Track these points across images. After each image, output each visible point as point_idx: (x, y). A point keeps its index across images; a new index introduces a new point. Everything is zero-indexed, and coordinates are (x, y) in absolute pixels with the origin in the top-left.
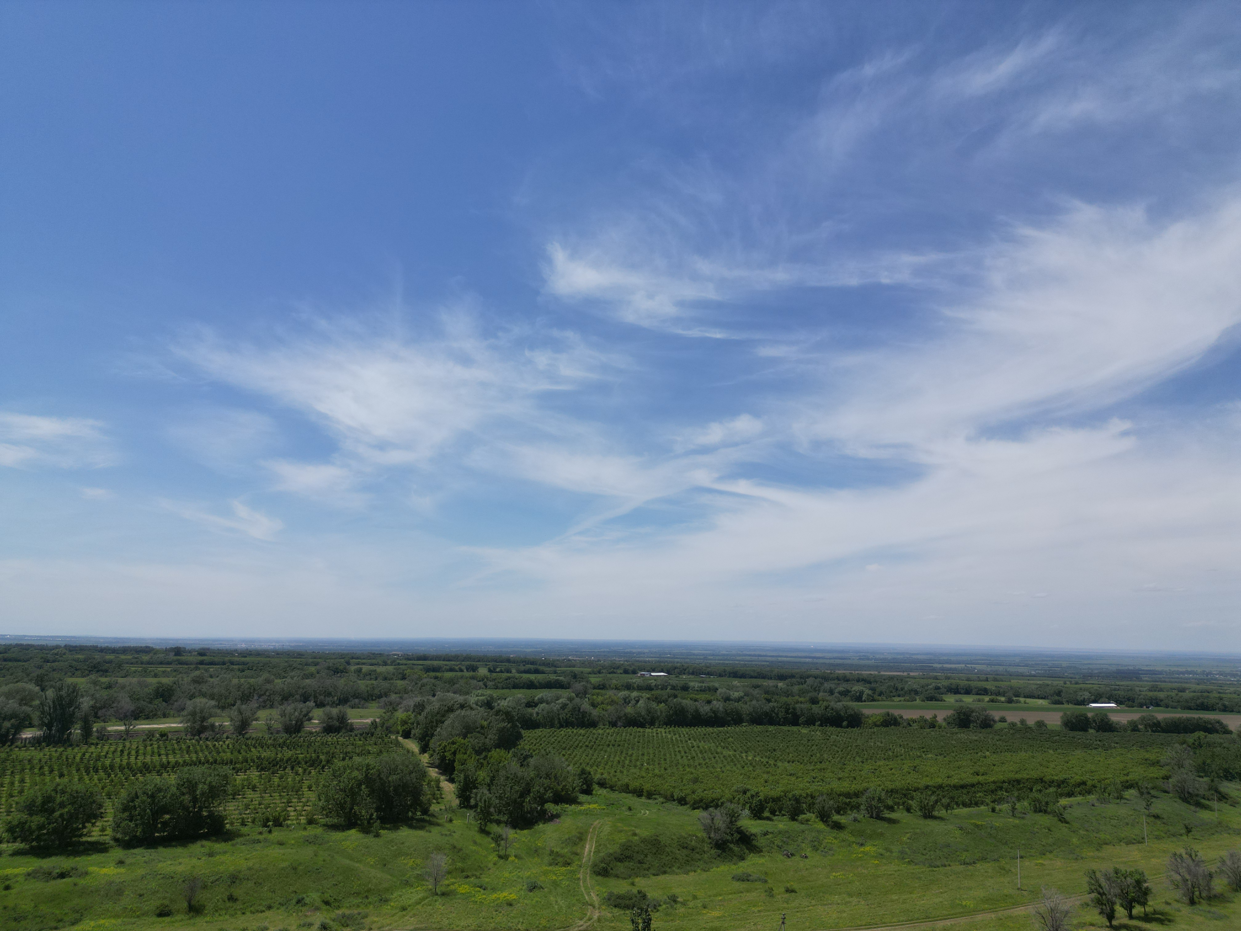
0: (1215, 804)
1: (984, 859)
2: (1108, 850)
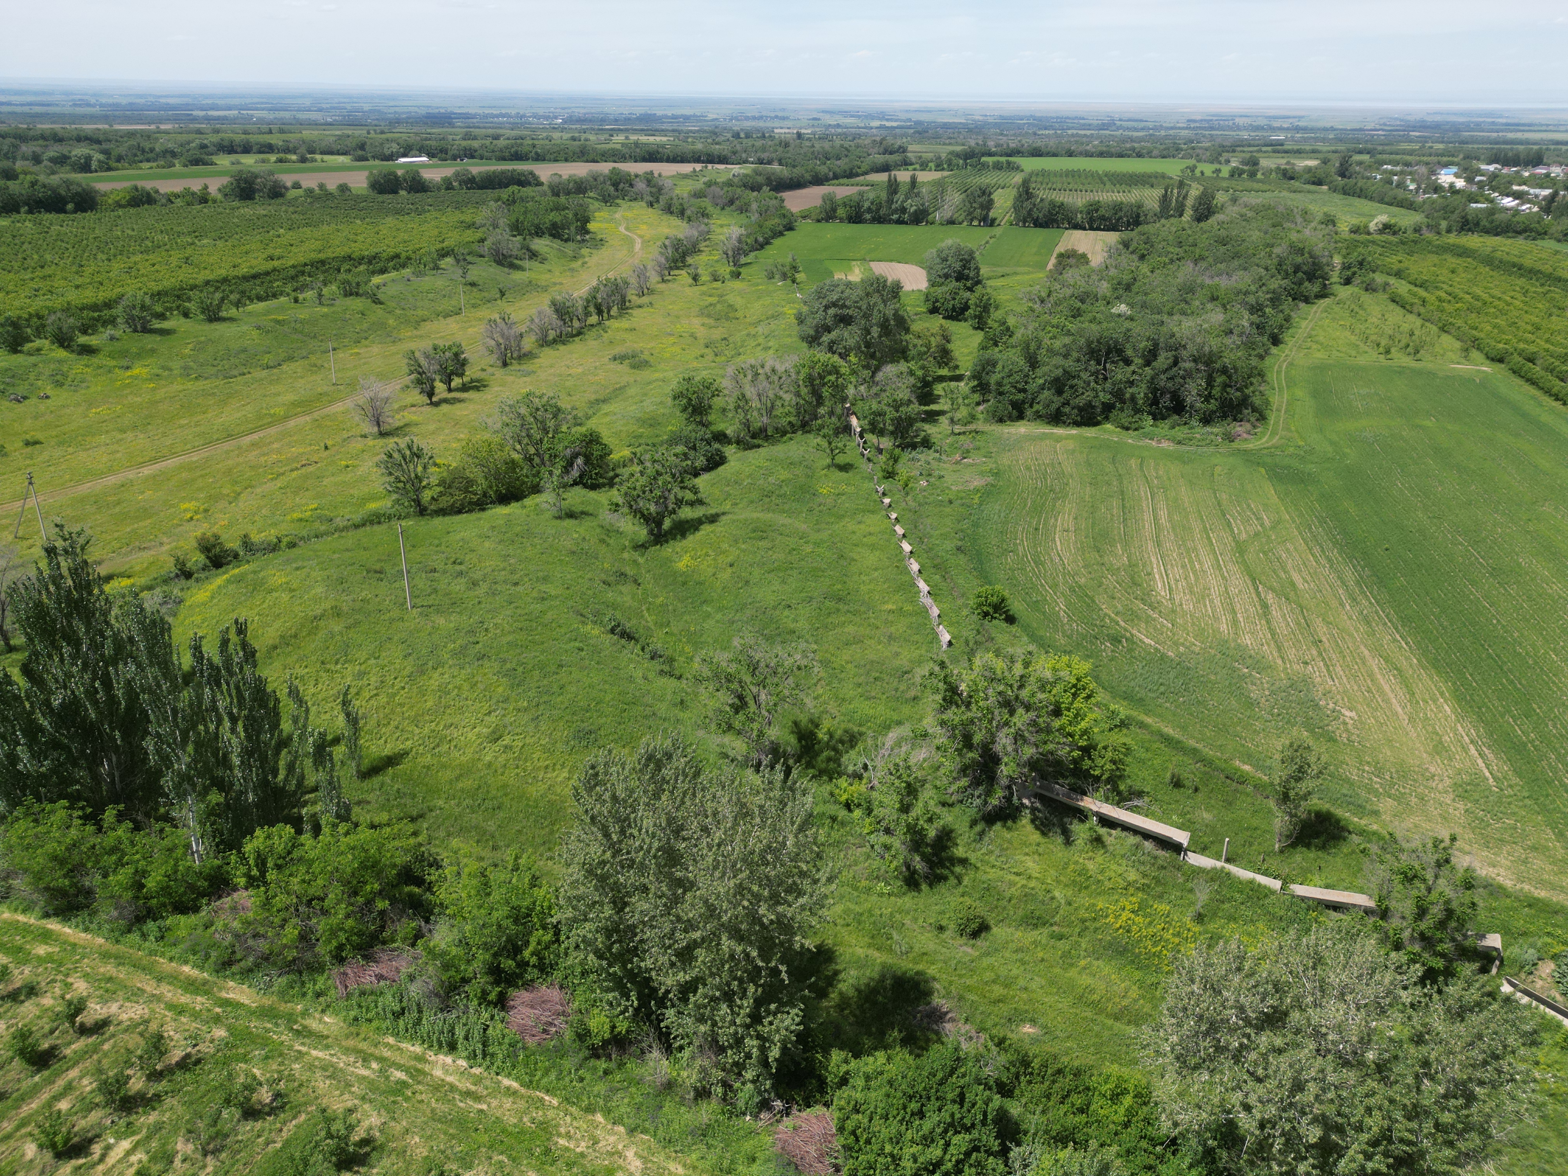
0: (526, 264)
1: (291, 359)
2: (427, 327)
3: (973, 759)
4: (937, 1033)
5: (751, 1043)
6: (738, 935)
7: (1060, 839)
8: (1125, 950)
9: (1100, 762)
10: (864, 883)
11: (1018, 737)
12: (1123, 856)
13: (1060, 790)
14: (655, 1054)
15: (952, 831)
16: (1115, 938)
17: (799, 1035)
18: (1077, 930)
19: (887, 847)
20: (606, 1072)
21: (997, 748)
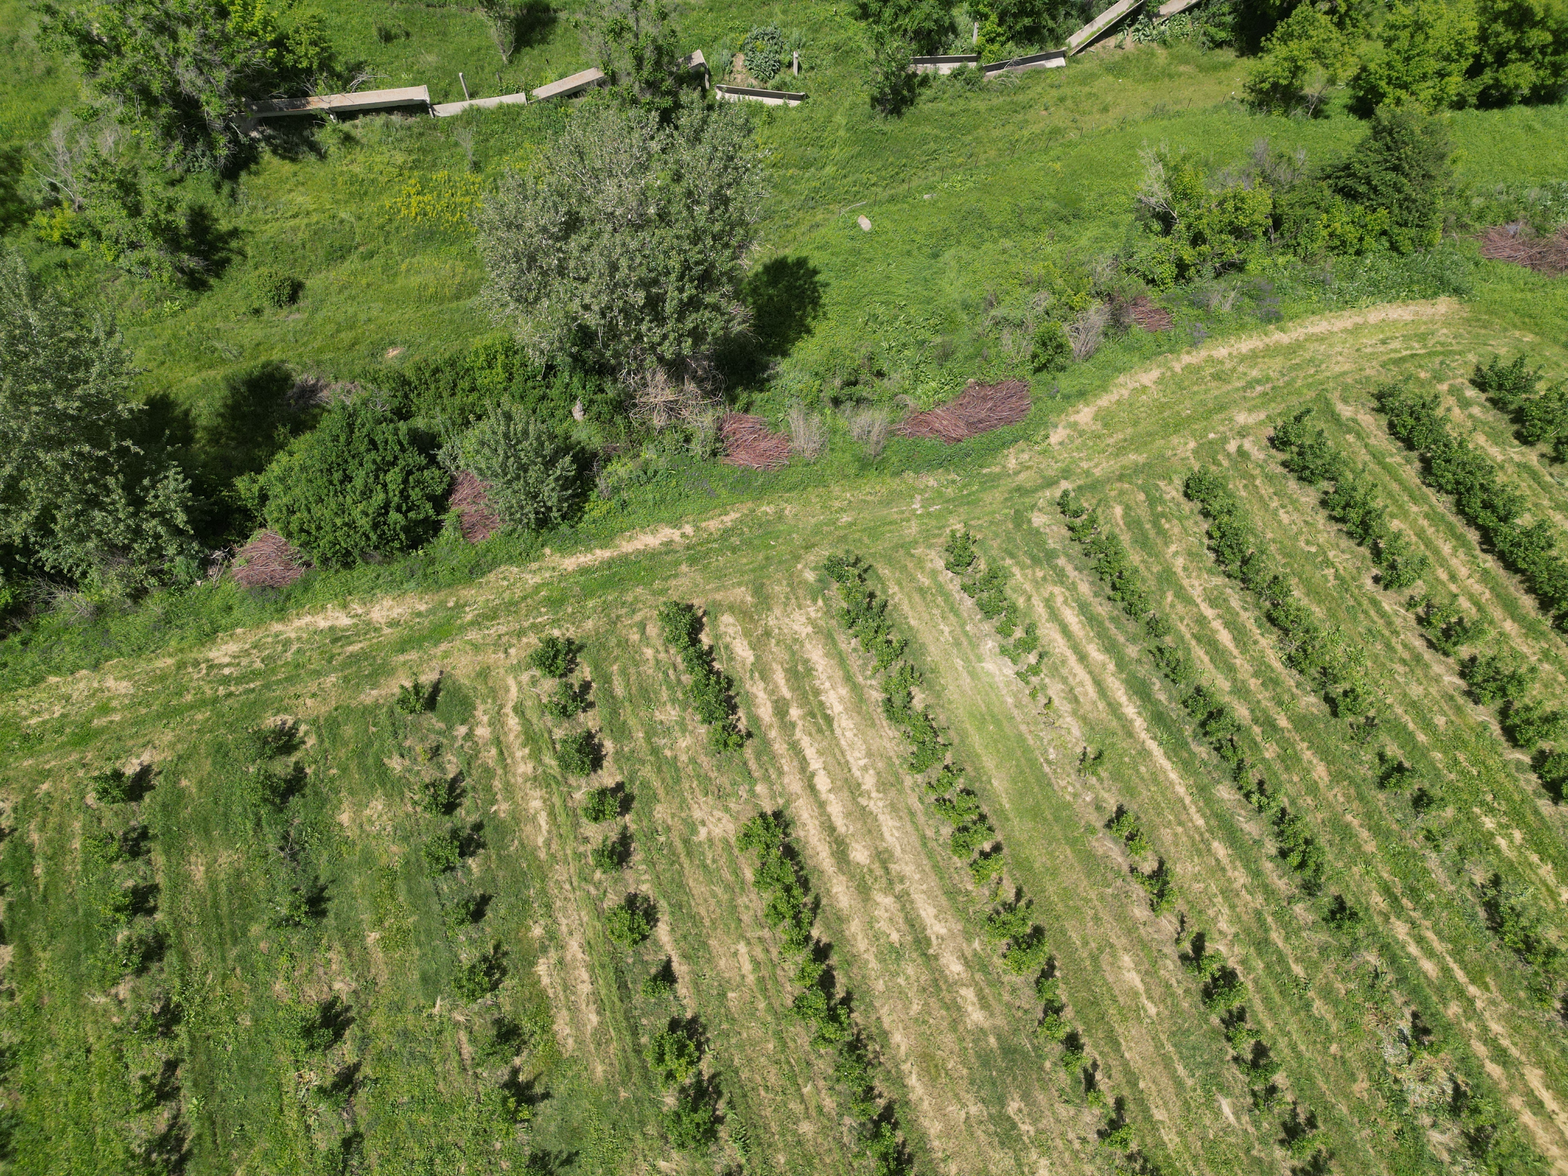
3: (169, 115)
4: (317, 406)
5: (151, 525)
6: (54, 443)
7: (312, 158)
8: (433, 233)
9: (301, 50)
10: (148, 313)
11: (200, 64)
12: (380, 143)
13: (280, 103)
14: (61, 596)
15: (201, 208)
16: (417, 228)
17: (191, 489)
18: (382, 239)
19: (145, 263)
20: (25, 643)
21: (186, 88)
